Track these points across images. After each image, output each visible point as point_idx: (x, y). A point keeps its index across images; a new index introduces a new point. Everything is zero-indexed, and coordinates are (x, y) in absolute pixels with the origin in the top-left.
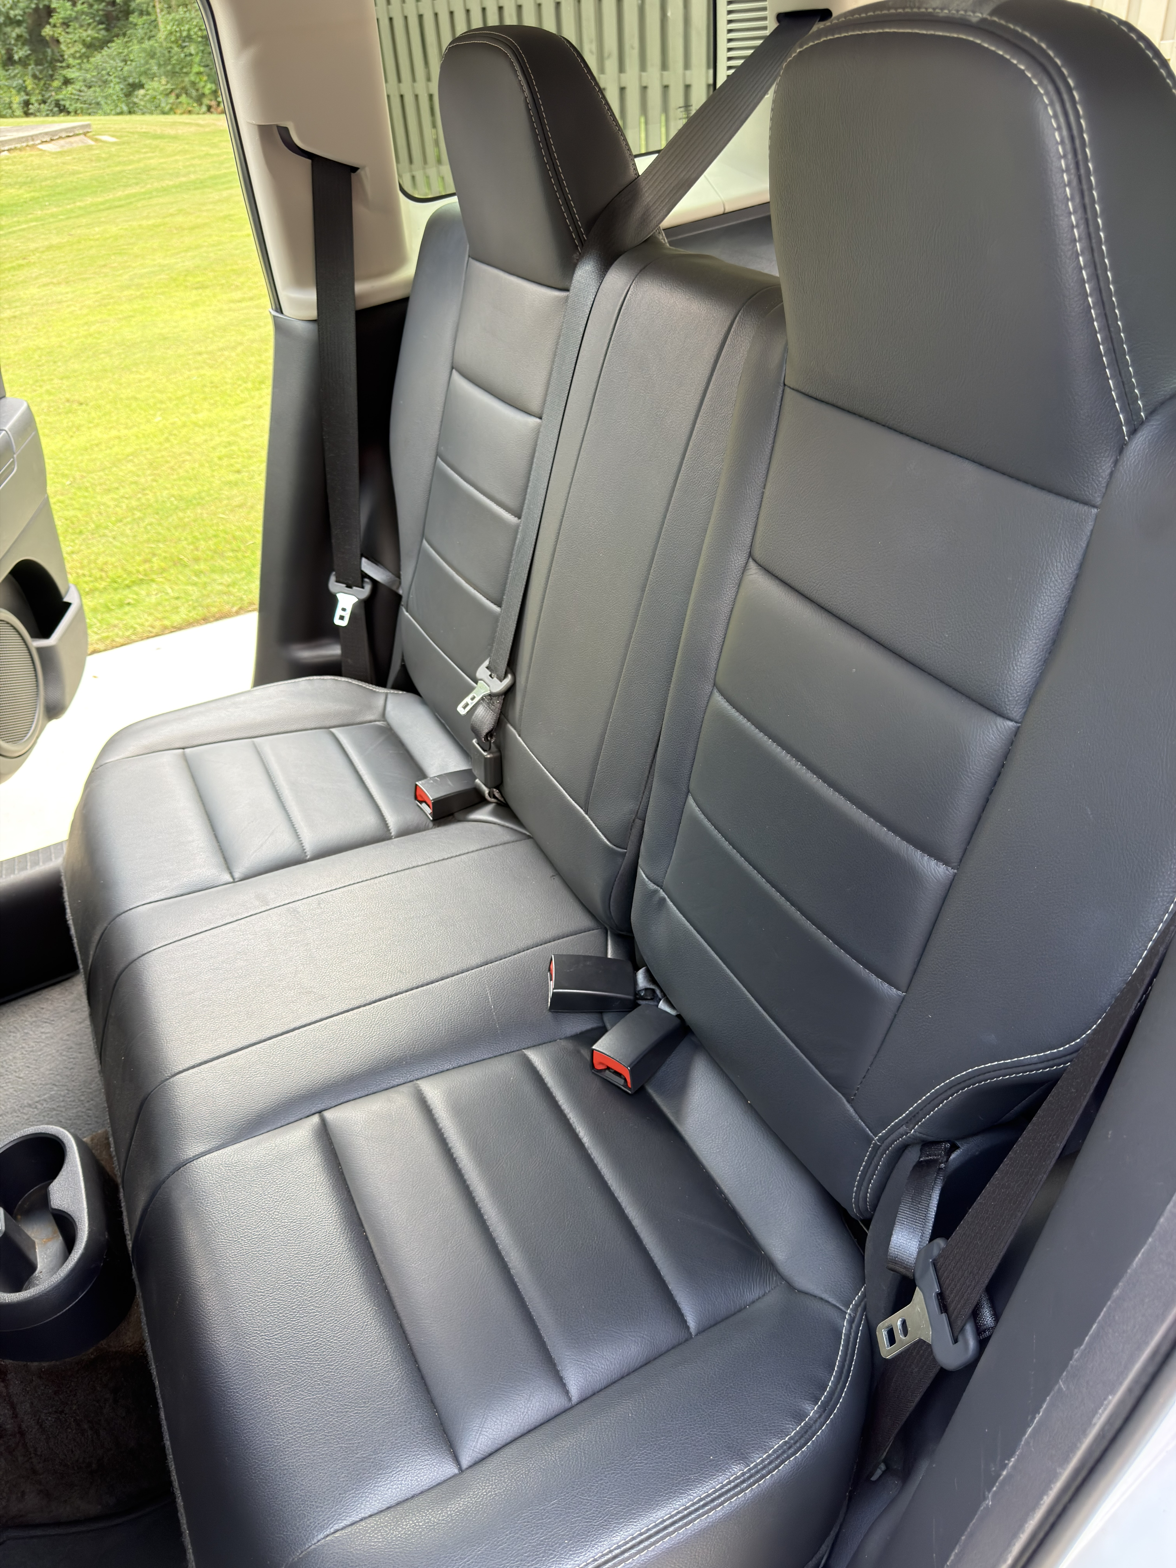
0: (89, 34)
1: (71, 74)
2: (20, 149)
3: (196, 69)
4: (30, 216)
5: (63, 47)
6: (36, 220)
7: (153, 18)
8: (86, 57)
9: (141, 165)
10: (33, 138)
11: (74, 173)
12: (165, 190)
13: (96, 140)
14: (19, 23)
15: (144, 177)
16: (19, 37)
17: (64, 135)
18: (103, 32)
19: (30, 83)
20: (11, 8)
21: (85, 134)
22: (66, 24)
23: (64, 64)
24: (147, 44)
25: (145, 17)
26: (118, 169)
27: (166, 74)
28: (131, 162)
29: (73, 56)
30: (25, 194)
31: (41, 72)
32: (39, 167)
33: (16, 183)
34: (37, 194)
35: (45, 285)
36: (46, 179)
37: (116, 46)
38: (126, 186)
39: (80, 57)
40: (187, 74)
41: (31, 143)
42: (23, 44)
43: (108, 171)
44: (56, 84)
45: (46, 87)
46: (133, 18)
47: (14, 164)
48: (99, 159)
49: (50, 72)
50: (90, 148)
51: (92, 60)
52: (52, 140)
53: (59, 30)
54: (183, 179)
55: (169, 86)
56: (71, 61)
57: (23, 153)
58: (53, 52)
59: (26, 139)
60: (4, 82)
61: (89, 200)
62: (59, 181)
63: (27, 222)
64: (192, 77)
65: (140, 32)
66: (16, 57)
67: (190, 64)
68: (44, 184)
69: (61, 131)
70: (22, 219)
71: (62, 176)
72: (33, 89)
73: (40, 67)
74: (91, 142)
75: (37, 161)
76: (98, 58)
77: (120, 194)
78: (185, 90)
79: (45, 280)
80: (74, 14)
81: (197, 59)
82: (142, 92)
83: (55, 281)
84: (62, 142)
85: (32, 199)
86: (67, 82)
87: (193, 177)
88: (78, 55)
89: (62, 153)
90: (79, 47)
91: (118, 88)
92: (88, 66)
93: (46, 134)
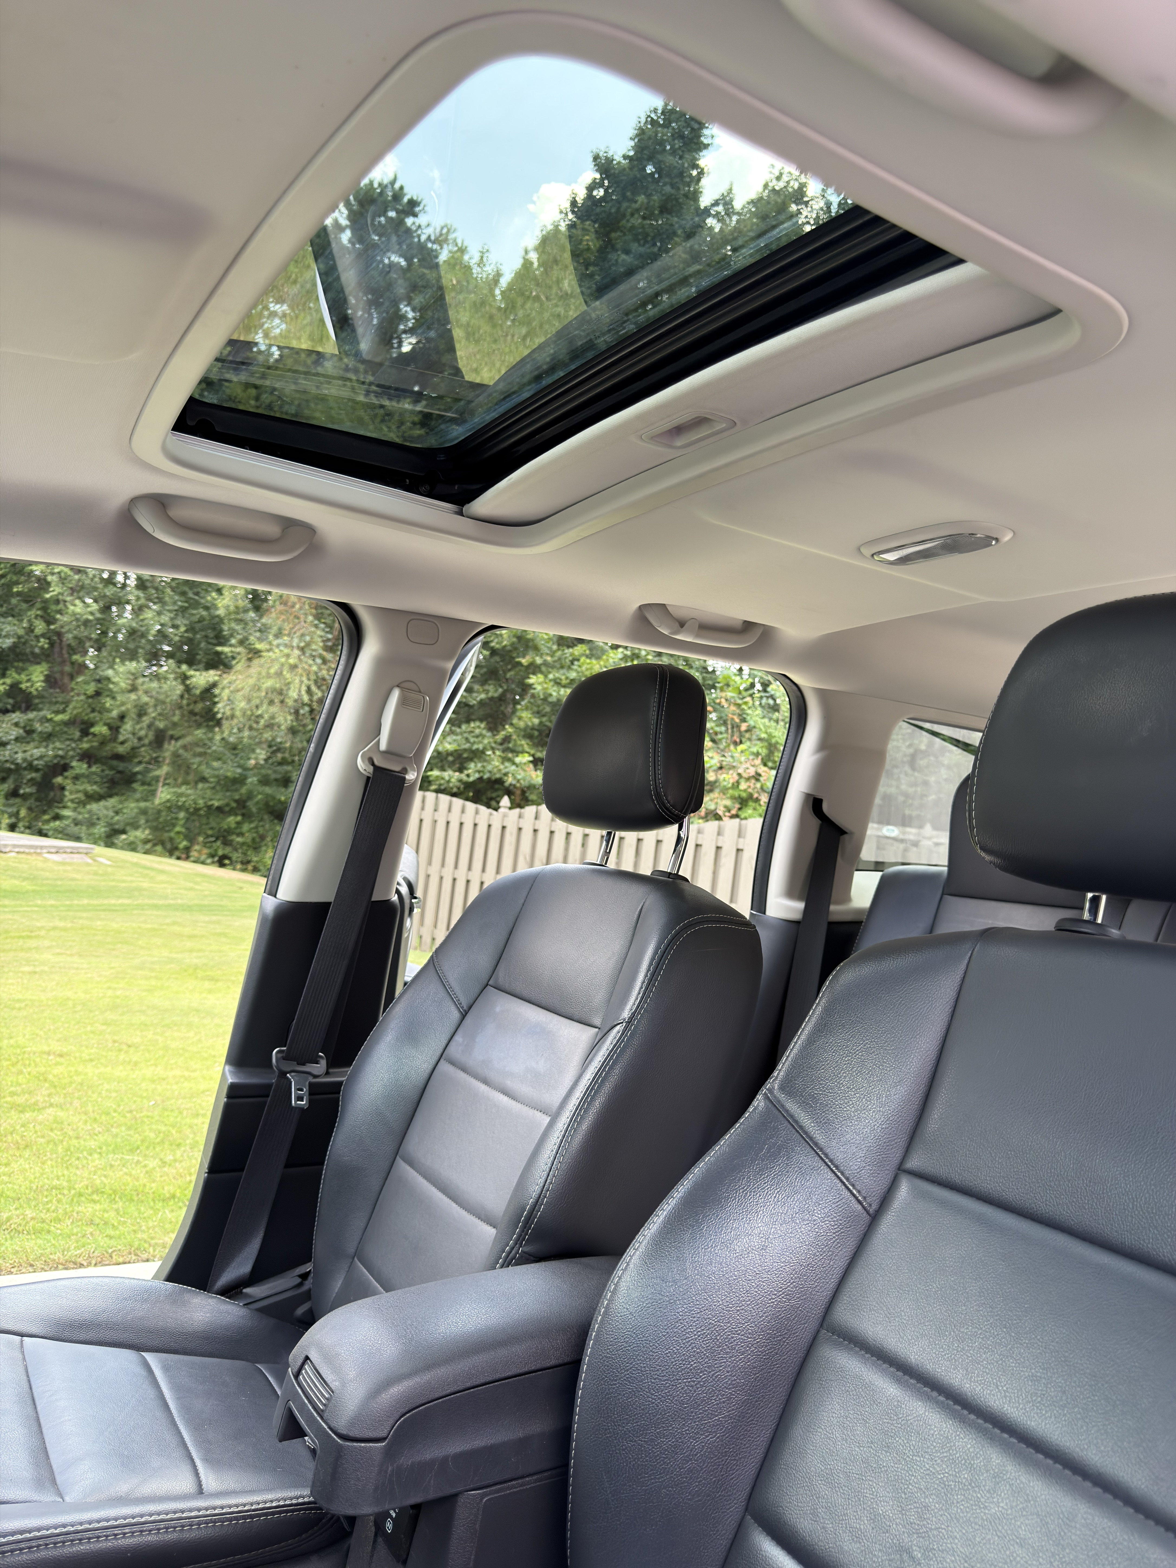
0: (91, 788)
1: (66, 813)
2: (28, 854)
3: (178, 829)
4: (31, 903)
5: (67, 793)
6: (36, 906)
7: (153, 788)
8: (83, 804)
9: (134, 885)
10: (42, 847)
11: (73, 879)
12: (156, 907)
13: (95, 860)
14: (37, 770)
15: (136, 893)
16: (32, 779)
17: (69, 850)
18: (105, 790)
19: (23, 813)
20: (37, 759)
21: (86, 854)
22: (76, 778)
23: (61, 805)
24: (143, 805)
25: (146, 787)
26: (113, 884)
27: (150, 828)
28: (124, 881)
29: (72, 801)
30: (27, 886)
31: (37, 806)
32: (43, 869)
33: (20, 877)
34: (38, 888)
35: (59, 954)
36: (47, 879)
37: (112, 802)
38: (119, 897)
39: (78, 803)
40: (169, 831)
41: (39, 851)
42: (33, 785)
43: (103, 883)
44: (46, 817)
45: (36, 818)
46: (135, 785)
47: (20, 862)
48: (96, 874)
49: (45, 808)
50: (88, 865)
51: (88, 807)
52: (57, 852)
53: (68, 781)
54: (172, 902)
55: (150, 837)
56: (69, 804)
57: (29, 857)
58: (55, 795)
59: (36, 847)
60: (2, 808)
61: (86, 901)
62: (59, 883)
63: (28, 906)
64: (172, 834)
65: (138, 795)
66: (21, 792)
67: (174, 825)
68: (45, 882)
69: (68, 847)
70: (24, 903)
71: (62, 879)
72: (24, 817)
73: (38, 803)
74: (90, 861)
75: (40, 865)
76: (94, 807)
77: (113, 902)
78: (163, 843)
79: (58, 951)
80: (87, 773)
81: (182, 822)
82: (124, 837)
83: (68, 952)
84: (64, 855)
85: (34, 891)
86: (57, 817)
87: (179, 901)
88: (77, 801)
89: (63, 863)
90: (81, 796)
91: (103, 830)
92: (82, 810)
93: (55, 847)
